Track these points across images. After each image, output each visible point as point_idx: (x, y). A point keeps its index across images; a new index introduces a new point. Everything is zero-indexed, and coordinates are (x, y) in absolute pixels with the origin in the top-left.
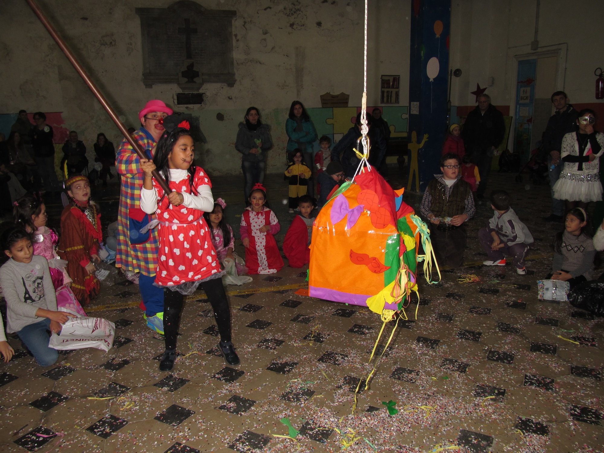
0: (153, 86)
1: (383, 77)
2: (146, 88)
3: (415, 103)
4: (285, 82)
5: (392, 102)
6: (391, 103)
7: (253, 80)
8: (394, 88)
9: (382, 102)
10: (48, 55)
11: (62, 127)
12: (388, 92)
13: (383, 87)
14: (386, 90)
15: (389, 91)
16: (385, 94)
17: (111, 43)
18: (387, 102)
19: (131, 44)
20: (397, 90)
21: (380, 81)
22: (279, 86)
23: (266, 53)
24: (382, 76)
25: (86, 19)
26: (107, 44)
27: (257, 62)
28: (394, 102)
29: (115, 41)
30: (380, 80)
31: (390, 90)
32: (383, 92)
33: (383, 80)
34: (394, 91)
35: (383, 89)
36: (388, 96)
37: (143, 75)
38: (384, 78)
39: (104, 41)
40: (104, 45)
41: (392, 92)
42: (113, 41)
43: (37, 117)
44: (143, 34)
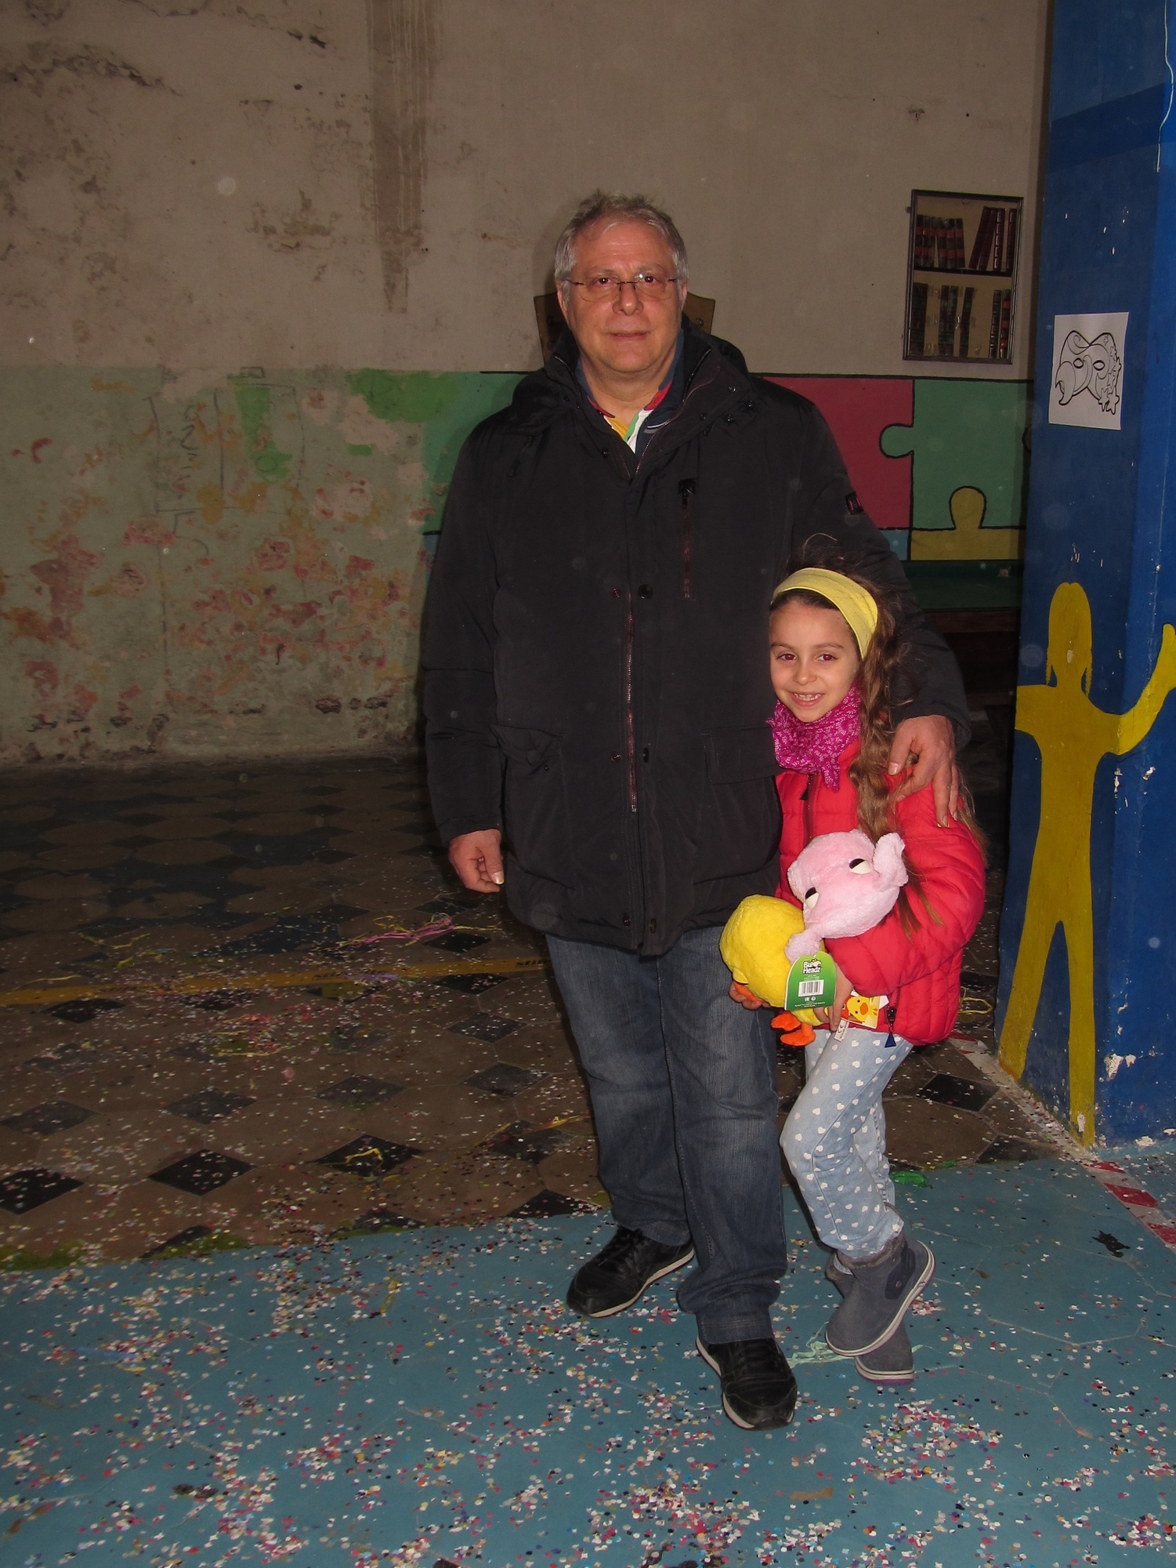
1: (922, 201)
3: (1092, 323)
4: (306, 205)
5: (971, 354)
6: (964, 357)
7: (90, 187)
8: (983, 272)
9: (915, 348)
12: (947, 293)
13: (919, 261)
14: (936, 281)
15: (955, 291)
16: (933, 307)
18: (945, 353)
20: (1002, 283)
21: (903, 224)
22: (270, 231)
23: (173, 13)
24: (916, 193)
27: (112, 71)
28: (985, 353)
30: (906, 220)
31: (961, 281)
32: (918, 295)
33: (919, 223)
34: (986, 287)
35: (921, 277)
36: (947, 318)
38: (927, 208)
41: (970, 293)
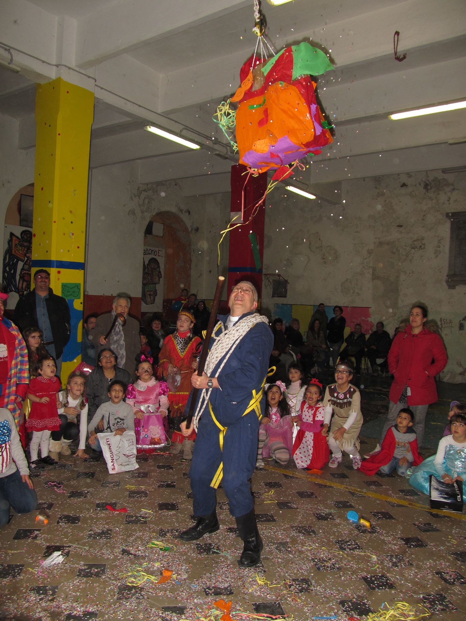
0: (457, 287)
2: (449, 288)
10: (366, 259)
11: (368, 320)
17: (421, 246)
19: (439, 247)
25: (400, 226)
26: (416, 248)
29: (425, 244)
37: (447, 276)
39: (414, 245)
40: (414, 248)
42: (423, 244)
43: (337, 309)
44: (452, 238)
